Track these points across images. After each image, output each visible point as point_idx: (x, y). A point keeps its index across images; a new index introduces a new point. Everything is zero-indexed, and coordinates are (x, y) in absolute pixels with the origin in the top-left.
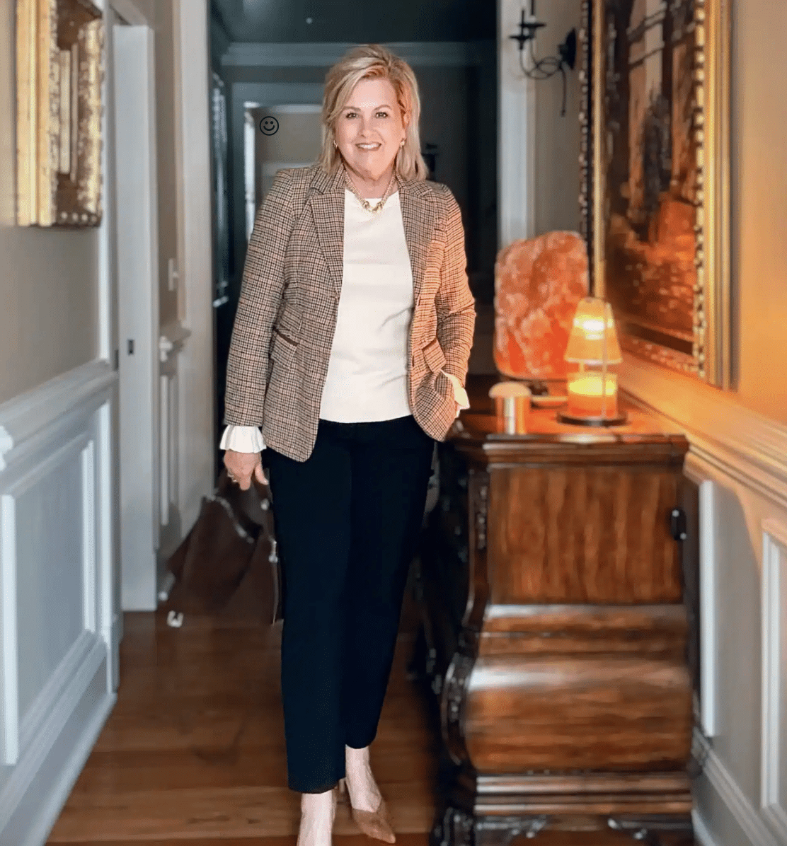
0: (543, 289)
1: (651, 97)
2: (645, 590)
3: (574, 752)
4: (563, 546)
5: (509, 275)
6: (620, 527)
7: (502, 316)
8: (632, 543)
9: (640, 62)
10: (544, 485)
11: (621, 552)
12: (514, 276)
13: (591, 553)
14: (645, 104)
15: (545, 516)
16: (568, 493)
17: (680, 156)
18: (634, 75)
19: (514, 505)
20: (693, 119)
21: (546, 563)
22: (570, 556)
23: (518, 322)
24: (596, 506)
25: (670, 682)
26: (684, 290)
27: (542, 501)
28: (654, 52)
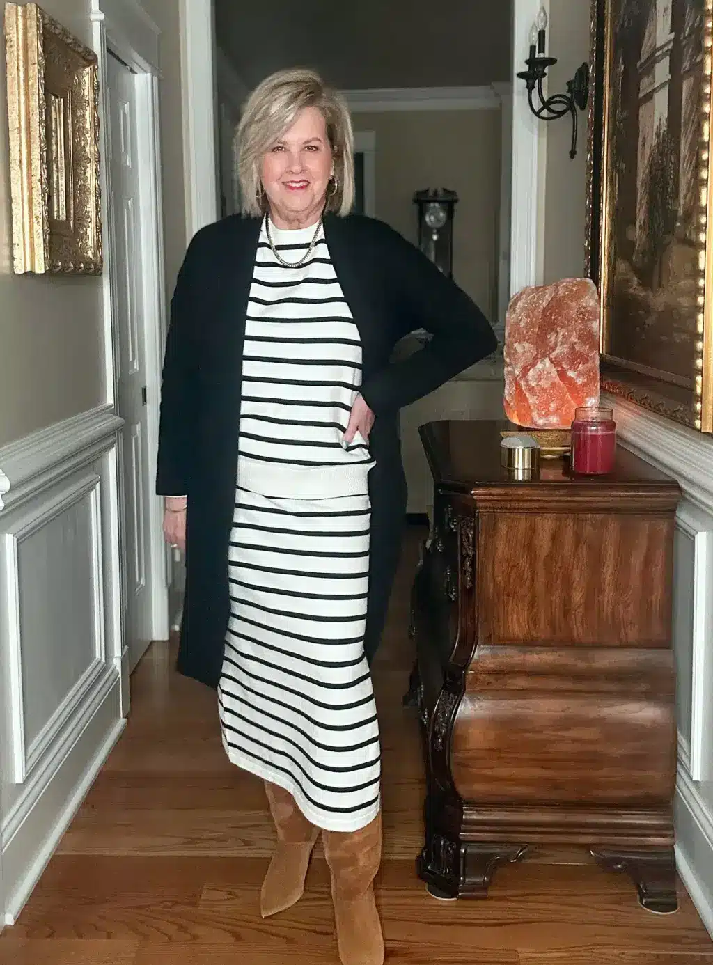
0: (552, 338)
1: (658, 135)
2: (632, 634)
3: (555, 785)
4: (549, 589)
5: (518, 323)
6: (608, 572)
7: (510, 365)
8: (620, 587)
9: (649, 97)
10: (533, 530)
11: (608, 596)
12: (522, 324)
13: (578, 596)
14: (652, 141)
15: (533, 560)
16: (555, 537)
17: (686, 196)
18: (642, 111)
19: (501, 548)
20: (698, 156)
21: (532, 605)
22: (556, 599)
23: (525, 370)
24: (583, 551)
25: (654, 721)
26: (684, 336)
27: (530, 546)
28: (662, 85)
